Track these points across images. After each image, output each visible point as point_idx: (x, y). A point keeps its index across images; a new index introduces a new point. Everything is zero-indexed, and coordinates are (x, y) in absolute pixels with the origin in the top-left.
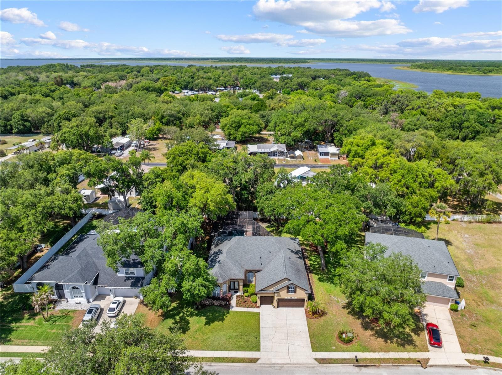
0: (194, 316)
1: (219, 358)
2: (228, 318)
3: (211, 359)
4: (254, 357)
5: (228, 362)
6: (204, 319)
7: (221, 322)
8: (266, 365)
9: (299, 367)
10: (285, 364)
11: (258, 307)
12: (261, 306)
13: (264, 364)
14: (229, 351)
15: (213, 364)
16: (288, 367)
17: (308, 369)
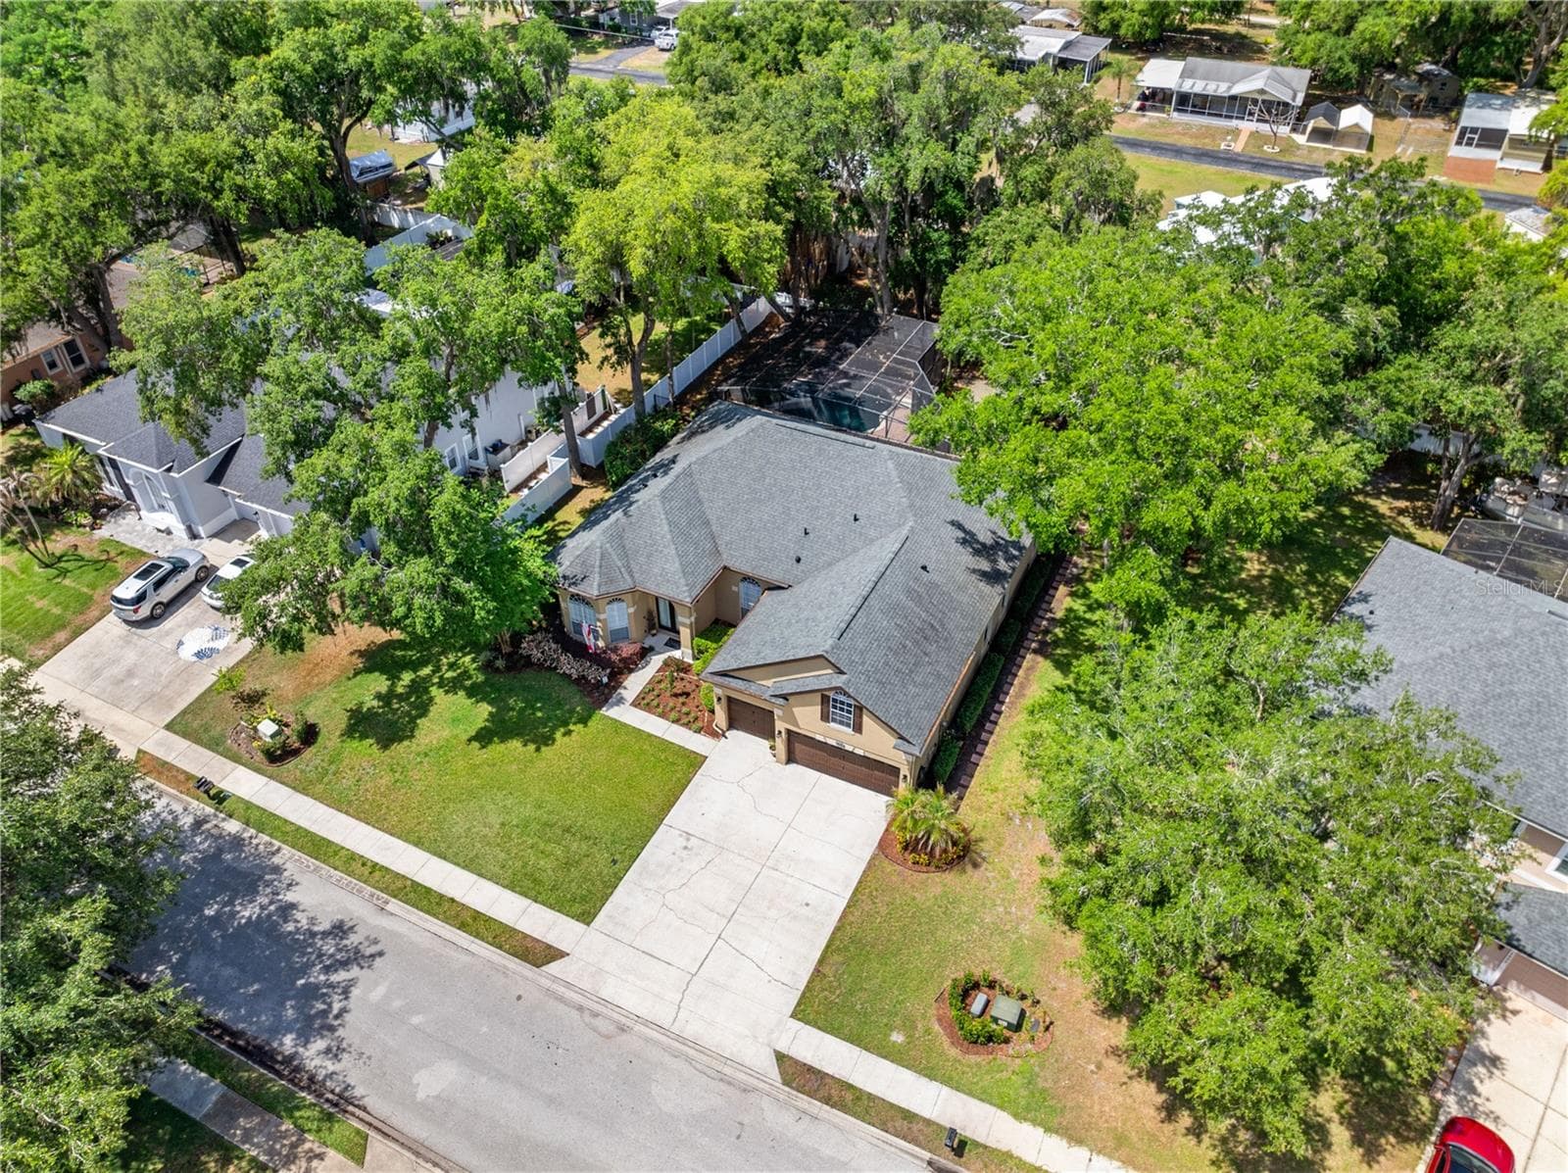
0: (461, 693)
1: (428, 890)
2: (570, 744)
3: (399, 884)
4: (551, 939)
5: (446, 920)
6: (486, 715)
7: (532, 747)
8: (569, 994)
9: (689, 1060)
10: (646, 1023)
11: (714, 734)
12: (732, 734)
13: (568, 985)
14: (480, 875)
15: (395, 905)
16: (648, 1040)
17: (723, 1086)
